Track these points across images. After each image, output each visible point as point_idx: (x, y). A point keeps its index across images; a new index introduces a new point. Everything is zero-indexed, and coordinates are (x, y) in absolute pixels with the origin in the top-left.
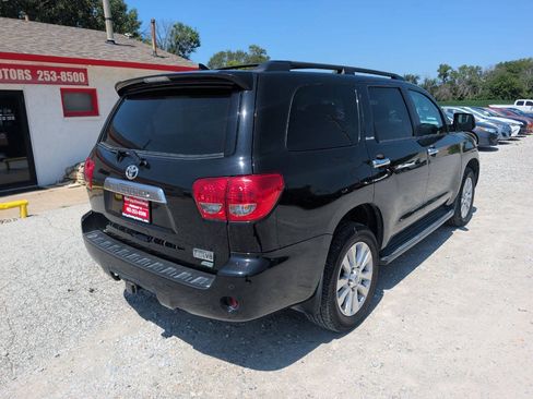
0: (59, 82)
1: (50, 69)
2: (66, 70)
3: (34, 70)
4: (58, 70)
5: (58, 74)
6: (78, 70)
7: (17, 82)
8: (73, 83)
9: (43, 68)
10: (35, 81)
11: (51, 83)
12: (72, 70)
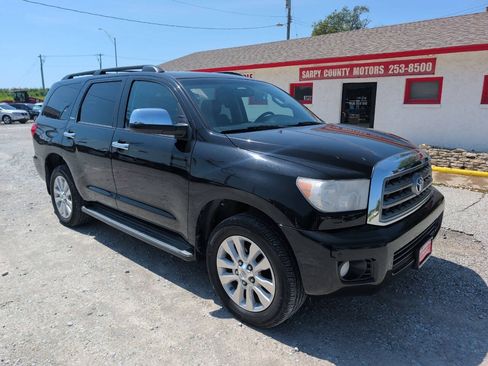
0: (406, 73)
1: (400, 63)
2: (414, 62)
3: (386, 65)
4: (407, 63)
5: (407, 66)
6: (426, 61)
7: (374, 76)
8: (420, 73)
9: (394, 63)
10: (386, 74)
11: (399, 74)
12: (420, 61)
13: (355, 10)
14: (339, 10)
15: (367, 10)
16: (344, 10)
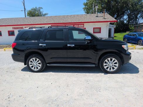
1: (77, 25)
2: (80, 24)
8: (81, 27)
9: (75, 25)
12: (81, 24)
13: (39, 8)
14: (34, 8)
15: (42, 8)
16: (36, 7)
